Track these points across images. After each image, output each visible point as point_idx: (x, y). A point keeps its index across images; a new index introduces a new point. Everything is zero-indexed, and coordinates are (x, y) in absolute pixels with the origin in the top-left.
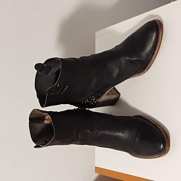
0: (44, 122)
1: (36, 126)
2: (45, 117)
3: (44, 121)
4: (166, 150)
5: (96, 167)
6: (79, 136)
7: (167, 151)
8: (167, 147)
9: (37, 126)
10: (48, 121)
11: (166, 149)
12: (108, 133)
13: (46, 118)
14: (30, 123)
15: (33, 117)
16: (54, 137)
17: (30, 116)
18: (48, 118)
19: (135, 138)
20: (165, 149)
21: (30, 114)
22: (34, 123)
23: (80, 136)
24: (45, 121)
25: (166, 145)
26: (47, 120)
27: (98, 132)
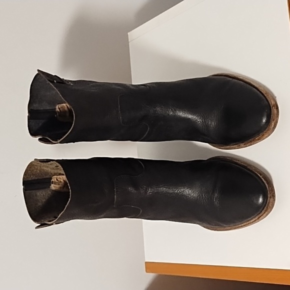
0: (49, 187)
1: (36, 195)
2: (51, 179)
3: (50, 185)
4: (268, 204)
5: (146, 263)
6: (114, 198)
7: (270, 205)
8: (270, 197)
9: (38, 194)
10: (58, 186)
11: (269, 202)
12: (163, 189)
13: (53, 180)
14: (25, 190)
15: (30, 179)
16: (70, 199)
17: (24, 178)
18: (57, 180)
19: (212, 194)
20: (266, 202)
21: (25, 174)
22: (33, 190)
23: (117, 198)
24: (52, 185)
25: (269, 195)
26: (55, 183)
27: (146, 189)
